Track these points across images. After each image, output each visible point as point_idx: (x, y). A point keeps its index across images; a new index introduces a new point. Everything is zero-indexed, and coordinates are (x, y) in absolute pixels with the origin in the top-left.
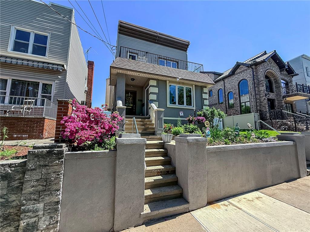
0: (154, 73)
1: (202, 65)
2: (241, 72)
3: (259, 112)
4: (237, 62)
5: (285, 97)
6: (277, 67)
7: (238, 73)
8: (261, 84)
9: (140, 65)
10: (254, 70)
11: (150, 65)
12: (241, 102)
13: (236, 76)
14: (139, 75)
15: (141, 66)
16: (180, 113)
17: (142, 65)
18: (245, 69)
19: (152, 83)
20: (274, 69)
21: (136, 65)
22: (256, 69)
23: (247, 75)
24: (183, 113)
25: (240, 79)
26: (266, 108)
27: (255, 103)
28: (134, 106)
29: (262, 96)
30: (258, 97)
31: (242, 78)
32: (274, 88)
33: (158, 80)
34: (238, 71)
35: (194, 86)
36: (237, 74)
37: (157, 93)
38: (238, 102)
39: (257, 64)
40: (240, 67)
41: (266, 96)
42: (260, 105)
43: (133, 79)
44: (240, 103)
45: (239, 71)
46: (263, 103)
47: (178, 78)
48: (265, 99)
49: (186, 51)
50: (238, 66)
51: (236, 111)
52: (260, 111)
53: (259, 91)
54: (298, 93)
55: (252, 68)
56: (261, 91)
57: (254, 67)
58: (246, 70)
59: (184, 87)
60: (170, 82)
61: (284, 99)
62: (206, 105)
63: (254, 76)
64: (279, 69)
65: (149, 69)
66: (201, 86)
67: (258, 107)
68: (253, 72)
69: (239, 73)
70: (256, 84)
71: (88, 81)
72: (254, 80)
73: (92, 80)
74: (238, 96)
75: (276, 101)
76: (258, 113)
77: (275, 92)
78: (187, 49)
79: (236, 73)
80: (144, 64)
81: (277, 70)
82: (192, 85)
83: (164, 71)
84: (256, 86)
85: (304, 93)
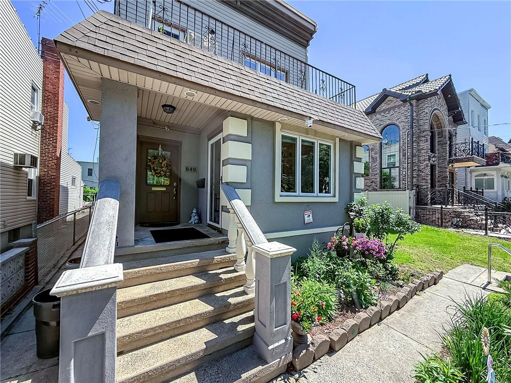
0: (242, 95)
1: (354, 87)
2: (389, 110)
3: (415, 188)
4: (385, 90)
5: (452, 162)
6: (446, 106)
7: (382, 111)
8: (424, 137)
9: (196, 60)
10: (414, 108)
11: (230, 67)
12: (383, 167)
13: (378, 116)
14: (190, 98)
15: (200, 66)
16: (306, 216)
17: (202, 62)
18: (397, 104)
19: (235, 127)
20: (442, 109)
21: (179, 58)
22: (417, 106)
23: (400, 116)
24: (311, 215)
25: (386, 124)
26: (427, 182)
27: (409, 171)
28: (175, 184)
29: (422, 159)
30: (415, 159)
31: (388, 122)
32: (437, 145)
33: (252, 118)
34: (383, 106)
35: (337, 140)
36: (380, 113)
37: (249, 160)
38: (378, 166)
39: (421, 97)
40: (388, 99)
41: (429, 160)
42: (418, 175)
43: (170, 106)
44: (381, 168)
45: (384, 108)
46: (423, 172)
47: (310, 118)
48: (427, 166)
49: (305, 46)
50: (385, 96)
51: (372, 183)
52: (418, 187)
53: (419, 151)
54: (473, 157)
55: (411, 105)
56: (423, 149)
57: (414, 102)
58: (399, 107)
59: (315, 141)
60: (284, 126)
61: (450, 165)
62: (359, 191)
63: (413, 119)
64: (447, 111)
65: (226, 80)
66: (351, 142)
67: (415, 180)
68: (412, 113)
69: (384, 111)
70: (414, 137)
71: (44, 96)
72: (412, 127)
73: (56, 95)
74: (378, 155)
75: (437, 169)
76: (413, 190)
77: (437, 152)
78: (308, 41)
79: (377, 110)
80: (208, 59)
81: (445, 113)
82: (333, 138)
83: (271, 90)
84: (414, 139)
85: (478, 156)
